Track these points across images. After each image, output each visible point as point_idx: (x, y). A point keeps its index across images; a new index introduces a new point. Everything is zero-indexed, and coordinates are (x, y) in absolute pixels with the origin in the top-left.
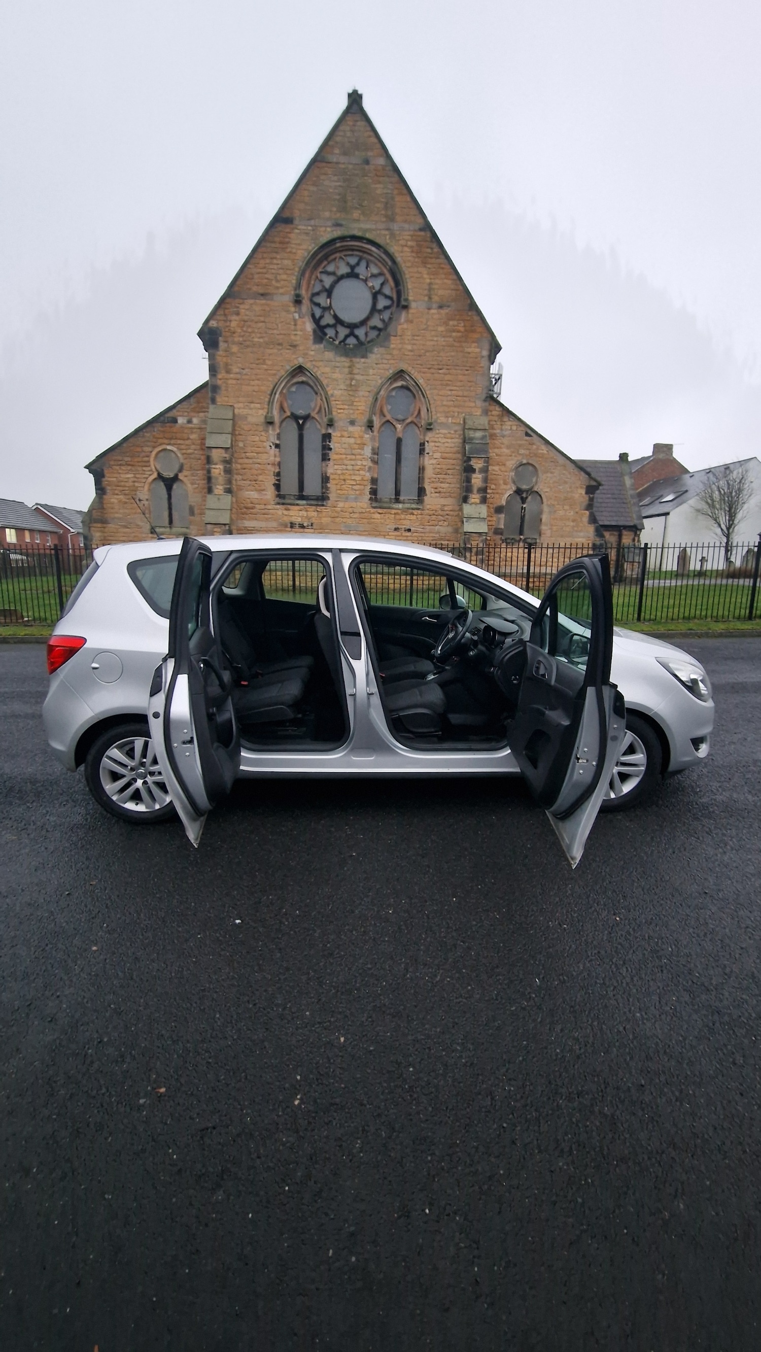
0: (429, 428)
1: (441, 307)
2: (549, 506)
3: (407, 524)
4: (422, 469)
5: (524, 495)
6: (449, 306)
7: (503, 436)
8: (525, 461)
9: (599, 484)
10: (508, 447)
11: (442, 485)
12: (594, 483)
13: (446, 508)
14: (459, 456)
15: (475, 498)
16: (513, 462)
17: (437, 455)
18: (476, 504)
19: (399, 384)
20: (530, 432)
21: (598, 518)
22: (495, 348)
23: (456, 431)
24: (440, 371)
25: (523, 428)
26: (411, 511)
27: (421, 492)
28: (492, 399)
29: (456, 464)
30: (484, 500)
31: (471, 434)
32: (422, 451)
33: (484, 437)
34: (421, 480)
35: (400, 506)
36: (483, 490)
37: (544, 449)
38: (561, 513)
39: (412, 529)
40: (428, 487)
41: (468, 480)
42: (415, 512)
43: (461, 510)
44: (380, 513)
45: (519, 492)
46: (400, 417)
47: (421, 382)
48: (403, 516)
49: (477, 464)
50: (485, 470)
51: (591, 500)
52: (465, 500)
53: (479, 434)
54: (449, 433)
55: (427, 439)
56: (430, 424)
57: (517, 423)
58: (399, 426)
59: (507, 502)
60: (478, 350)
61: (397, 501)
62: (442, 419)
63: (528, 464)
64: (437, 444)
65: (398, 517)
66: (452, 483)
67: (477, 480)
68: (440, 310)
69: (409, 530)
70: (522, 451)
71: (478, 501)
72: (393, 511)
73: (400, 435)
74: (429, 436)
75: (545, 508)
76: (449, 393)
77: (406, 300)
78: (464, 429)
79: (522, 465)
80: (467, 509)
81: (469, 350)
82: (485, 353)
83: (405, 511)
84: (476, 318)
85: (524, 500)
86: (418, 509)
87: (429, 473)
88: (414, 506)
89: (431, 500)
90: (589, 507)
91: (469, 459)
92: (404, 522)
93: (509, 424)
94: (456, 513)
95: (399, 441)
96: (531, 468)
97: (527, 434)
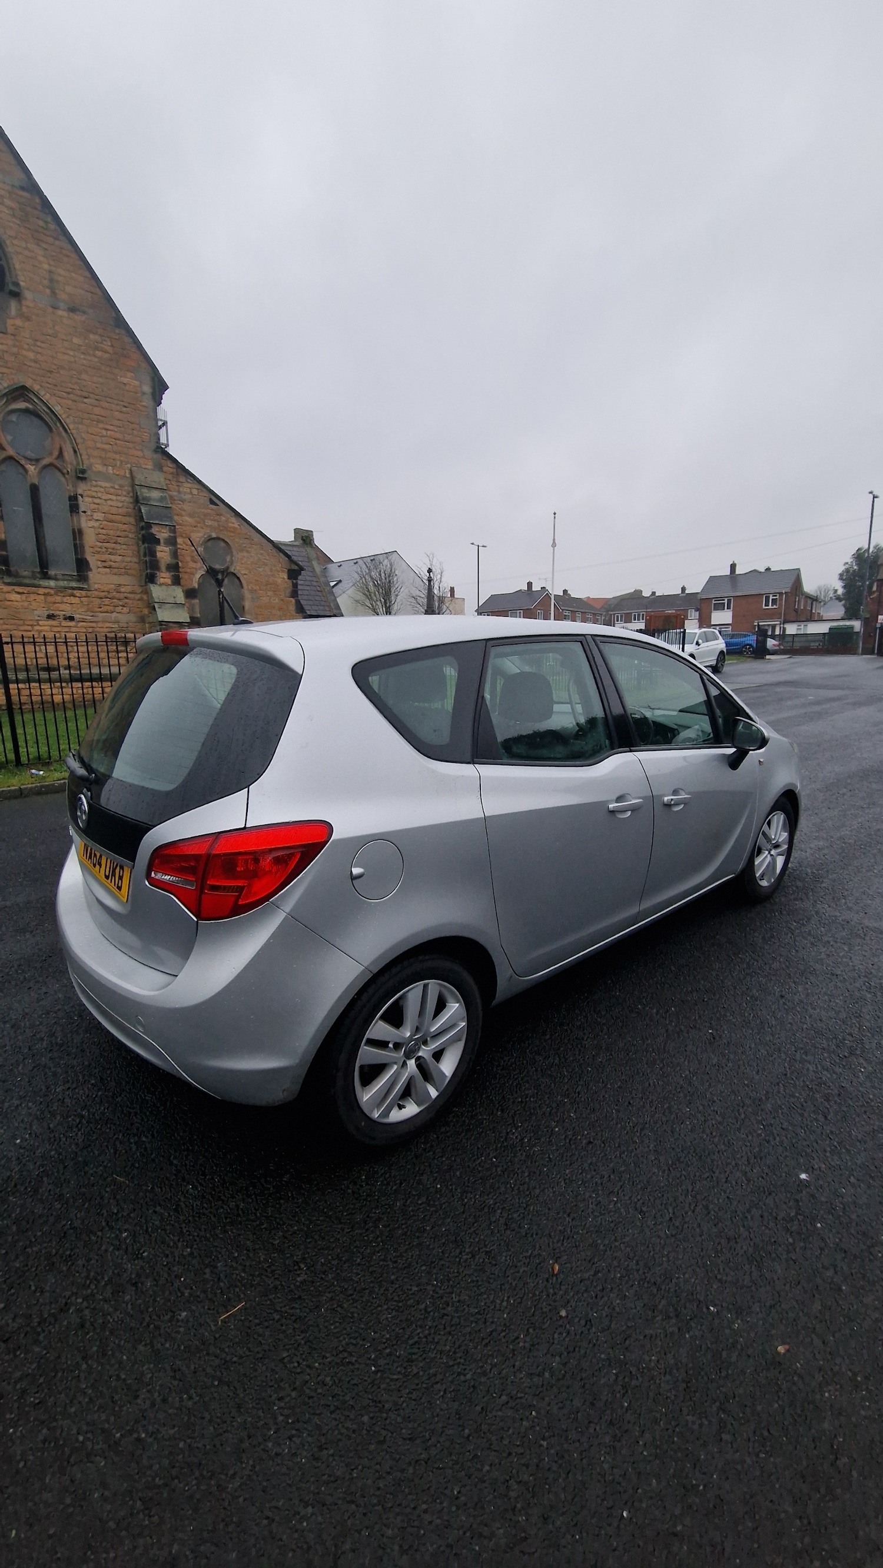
0: (81, 476)
1: (72, 310)
2: (252, 591)
3: (67, 609)
4: (78, 534)
5: (220, 577)
6: (84, 312)
7: (183, 501)
8: (214, 535)
9: (302, 569)
10: (191, 515)
11: (112, 557)
12: (296, 567)
13: (122, 590)
14: (132, 520)
15: (164, 577)
16: (200, 535)
17: (98, 516)
18: (167, 585)
19: (22, 405)
20: (215, 499)
21: (306, 607)
22: (160, 387)
23: (121, 486)
24: (85, 400)
25: (206, 494)
26: (70, 591)
27: (82, 566)
28: (162, 451)
29: (128, 528)
30: (177, 581)
31: (145, 493)
32: (74, 508)
33: (162, 499)
34: (78, 548)
35: (52, 583)
36: (174, 568)
37: (235, 523)
38: (265, 600)
39: (76, 616)
40: (92, 560)
41: (152, 553)
42: (77, 593)
43: (147, 592)
44: (19, 593)
45: (212, 572)
46: (33, 455)
47: (57, 409)
48: (58, 599)
49: (162, 534)
50: (172, 542)
51: (295, 586)
52: (151, 579)
53: (155, 494)
54: (113, 487)
55: (80, 491)
56: (83, 471)
57: (199, 487)
58: (31, 468)
59: (199, 584)
60: (137, 383)
61: (45, 576)
62: (98, 467)
63: (218, 538)
64: (97, 501)
65: (50, 599)
66: (127, 555)
67: (163, 554)
68: (71, 314)
69: (71, 619)
70: (209, 523)
71: (169, 581)
72: (41, 591)
73: (36, 481)
74: (81, 488)
75: (247, 595)
76: (104, 432)
77: (17, 284)
78: (133, 485)
79: (211, 539)
80: (157, 592)
81: (126, 380)
82: (147, 389)
83: (60, 590)
84: (128, 340)
85: (220, 584)
86: (81, 589)
87: (90, 539)
88: (74, 584)
89: (98, 577)
90: (294, 594)
91: (149, 526)
92: (63, 607)
93: (187, 486)
94: (138, 597)
95: (34, 490)
96: (222, 544)
97: (212, 502)
